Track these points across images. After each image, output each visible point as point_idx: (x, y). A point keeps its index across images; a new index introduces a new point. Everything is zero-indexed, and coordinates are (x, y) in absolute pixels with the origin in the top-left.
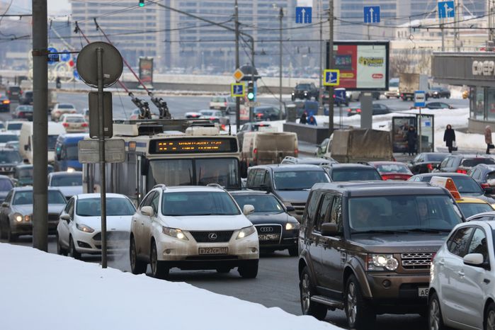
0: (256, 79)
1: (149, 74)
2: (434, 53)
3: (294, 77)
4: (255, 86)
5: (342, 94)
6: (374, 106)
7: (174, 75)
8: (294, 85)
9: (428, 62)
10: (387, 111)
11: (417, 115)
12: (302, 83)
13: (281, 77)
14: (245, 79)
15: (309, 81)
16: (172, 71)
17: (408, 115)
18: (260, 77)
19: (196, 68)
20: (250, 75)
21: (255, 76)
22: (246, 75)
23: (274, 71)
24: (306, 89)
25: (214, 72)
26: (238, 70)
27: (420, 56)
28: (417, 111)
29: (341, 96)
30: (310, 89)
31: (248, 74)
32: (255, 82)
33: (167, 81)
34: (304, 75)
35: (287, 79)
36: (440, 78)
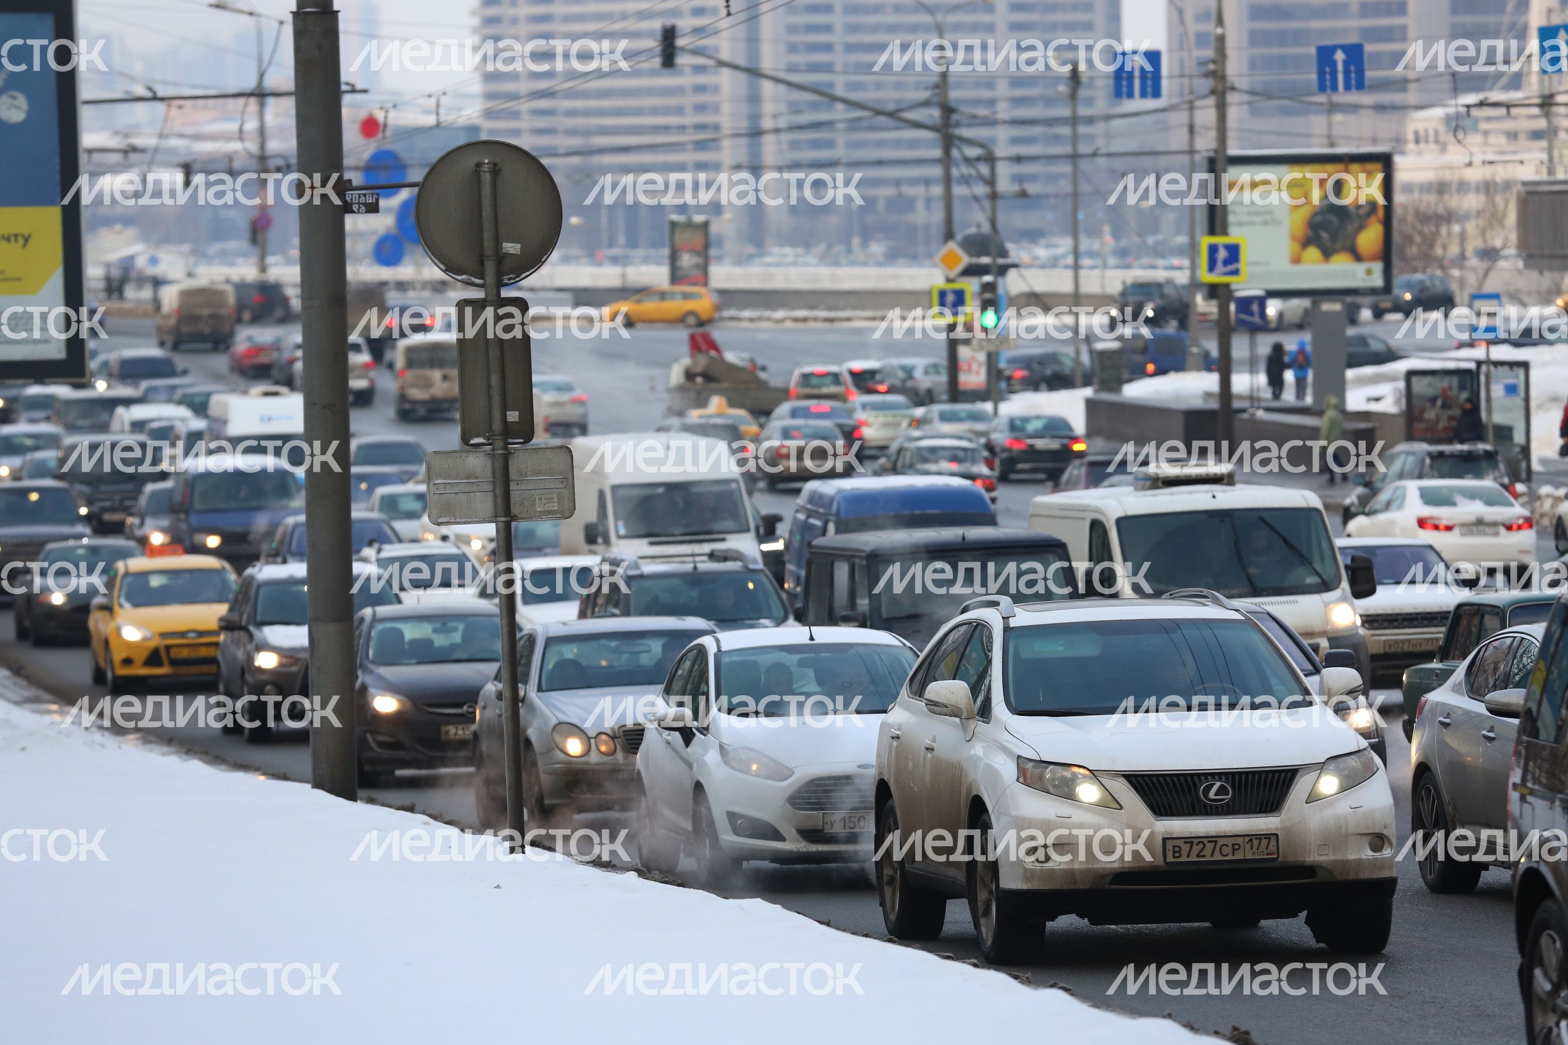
0: (1002, 271)
1: (697, 266)
2: (1525, 184)
3: (1118, 267)
4: (1000, 291)
5: (1255, 307)
6: (1351, 341)
7: (773, 270)
8: (1115, 288)
9: (1504, 214)
10: (1389, 356)
11: (1479, 363)
12: (1140, 280)
13: (1076, 267)
14: (971, 271)
15: (1160, 275)
16: (768, 259)
17: (1451, 365)
18: (1015, 266)
19: (838, 249)
20: (985, 260)
21: (1001, 261)
22: (975, 260)
23: (1059, 251)
24: (1149, 297)
25: (891, 258)
26: (952, 245)
27: (1482, 198)
28: (1479, 353)
29: (1251, 314)
30: (1162, 296)
31: (979, 255)
32: (1000, 281)
33: (755, 285)
34: (1145, 260)
35: (1097, 272)
36: (1542, 257)
